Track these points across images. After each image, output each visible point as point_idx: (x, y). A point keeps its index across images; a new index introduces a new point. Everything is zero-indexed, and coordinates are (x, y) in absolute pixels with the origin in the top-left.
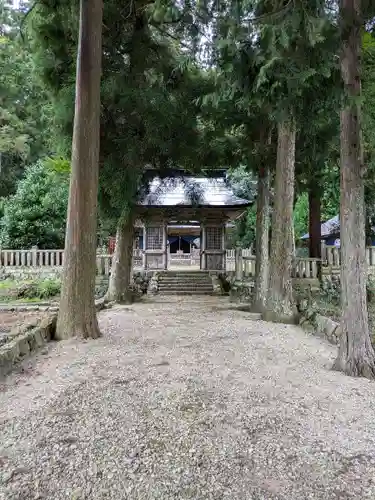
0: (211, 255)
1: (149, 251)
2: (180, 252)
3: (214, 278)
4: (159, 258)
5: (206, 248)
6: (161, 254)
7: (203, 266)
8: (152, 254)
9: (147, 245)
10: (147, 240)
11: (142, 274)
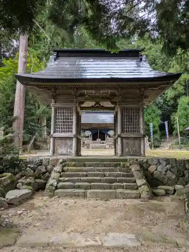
0: (128, 138)
1: (57, 135)
2: (99, 140)
3: (134, 168)
4: (69, 142)
5: (122, 131)
6: (71, 138)
7: (119, 152)
8: (61, 138)
9: (55, 128)
10: (55, 122)
11: (44, 162)
